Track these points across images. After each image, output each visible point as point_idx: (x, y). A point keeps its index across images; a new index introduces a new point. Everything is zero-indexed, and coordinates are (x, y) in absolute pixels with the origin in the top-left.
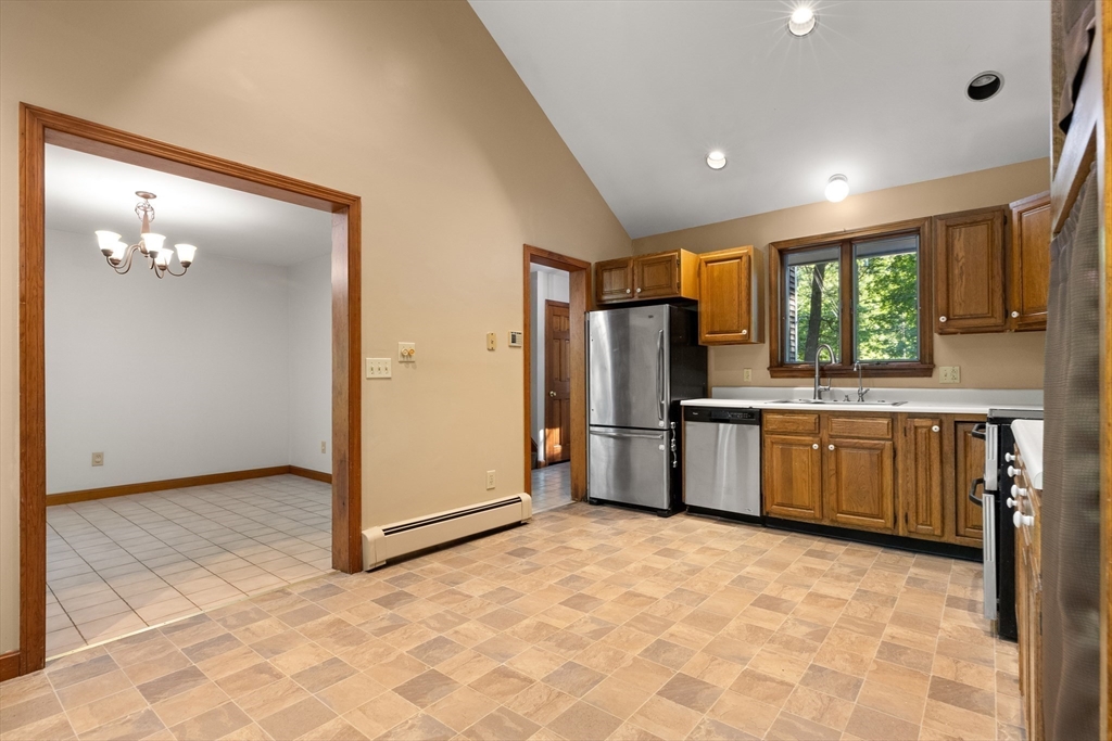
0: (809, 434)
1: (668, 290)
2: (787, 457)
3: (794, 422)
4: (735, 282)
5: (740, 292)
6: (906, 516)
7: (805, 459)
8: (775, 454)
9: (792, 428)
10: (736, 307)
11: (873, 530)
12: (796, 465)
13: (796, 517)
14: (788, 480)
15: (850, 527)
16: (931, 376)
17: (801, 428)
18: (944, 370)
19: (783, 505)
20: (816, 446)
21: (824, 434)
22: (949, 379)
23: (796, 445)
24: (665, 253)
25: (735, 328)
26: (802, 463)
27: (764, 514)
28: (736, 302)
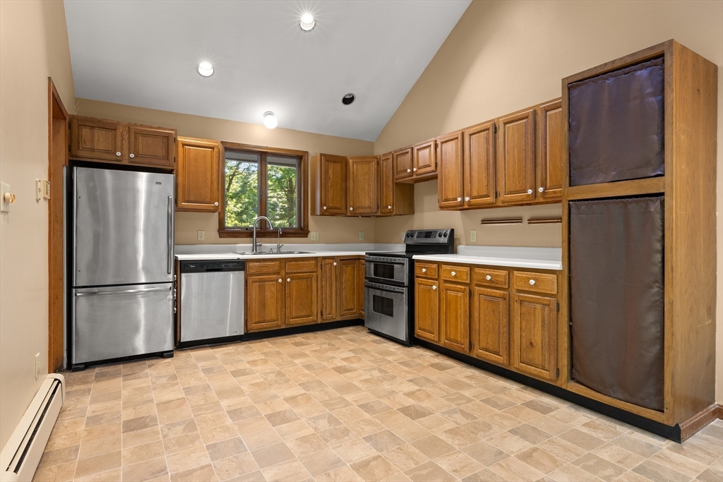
0: (274, 274)
1: (164, 162)
2: (262, 290)
3: (267, 266)
4: (209, 165)
5: (212, 174)
6: (322, 312)
7: (273, 289)
8: (254, 289)
9: (265, 270)
10: (209, 184)
11: (307, 324)
12: (268, 294)
13: (266, 328)
14: (263, 305)
15: (295, 326)
16: (307, 237)
17: (271, 270)
18: (313, 234)
19: (259, 322)
20: (280, 280)
21: (283, 273)
22: (314, 239)
23: (267, 281)
24: (160, 128)
25: (208, 200)
26: (271, 291)
27: (247, 331)
28: (209, 181)
